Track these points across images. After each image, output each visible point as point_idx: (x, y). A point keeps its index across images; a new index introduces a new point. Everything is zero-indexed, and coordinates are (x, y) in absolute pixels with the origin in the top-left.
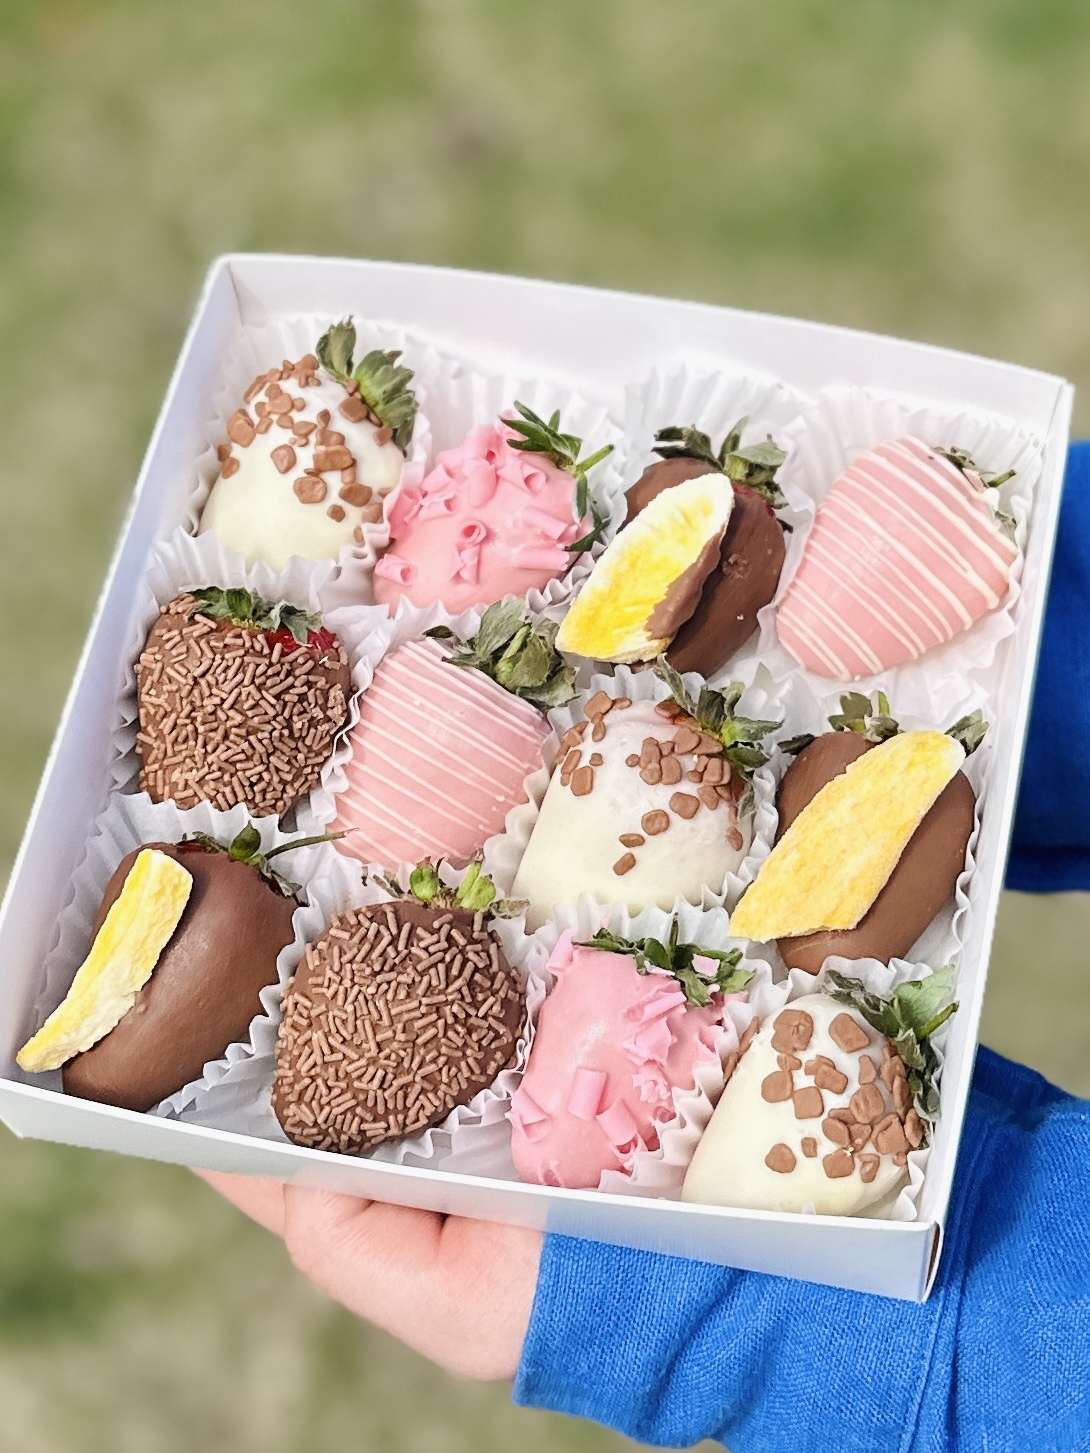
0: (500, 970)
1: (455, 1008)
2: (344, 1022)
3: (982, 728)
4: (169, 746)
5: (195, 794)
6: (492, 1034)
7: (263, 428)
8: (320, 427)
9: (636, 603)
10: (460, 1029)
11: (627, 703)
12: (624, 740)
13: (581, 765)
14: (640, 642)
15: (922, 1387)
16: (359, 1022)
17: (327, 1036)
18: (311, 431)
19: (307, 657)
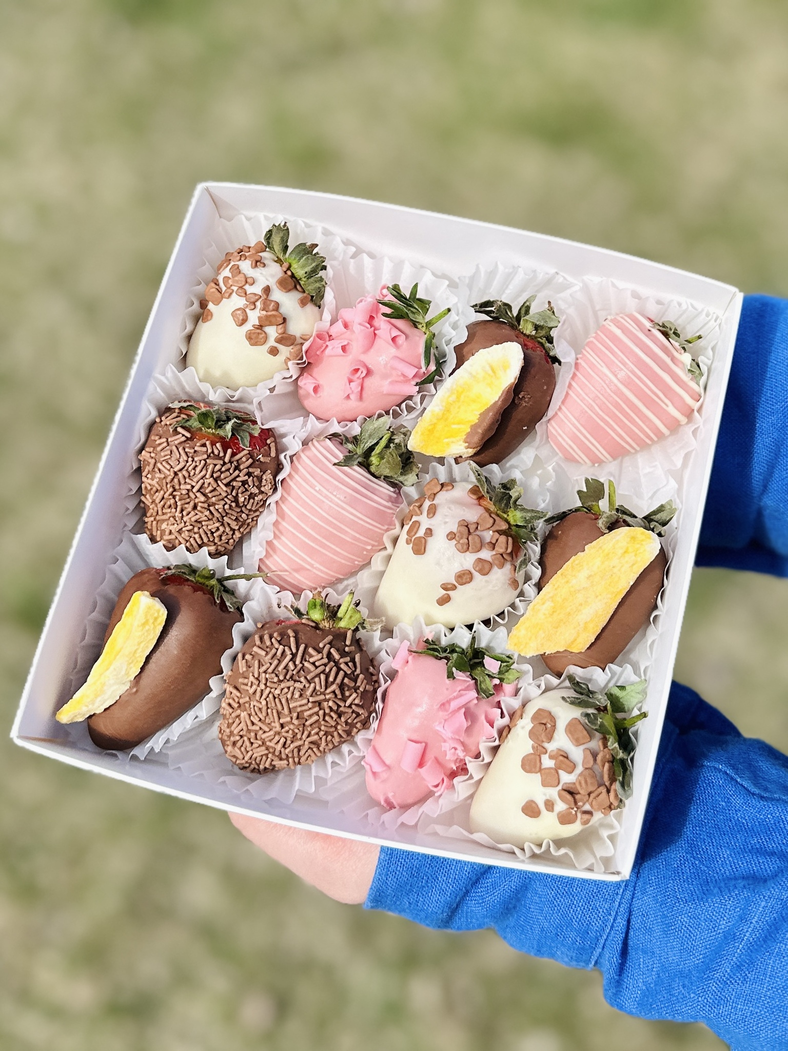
0: (361, 673)
1: (331, 703)
2: (260, 709)
3: (673, 511)
4: (160, 510)
5: (177, 538)
6: (354, 715)
7: (227, 295)
8: (262, 298)
9: (458, 423)
10: (332, 714)
11: (450, 488)
12: (447, 520)
13: (417, 535)
14: (460, 448)
16: (269, 711)
17: (250, 715)
18: (257, 300)
19: (249, 456)
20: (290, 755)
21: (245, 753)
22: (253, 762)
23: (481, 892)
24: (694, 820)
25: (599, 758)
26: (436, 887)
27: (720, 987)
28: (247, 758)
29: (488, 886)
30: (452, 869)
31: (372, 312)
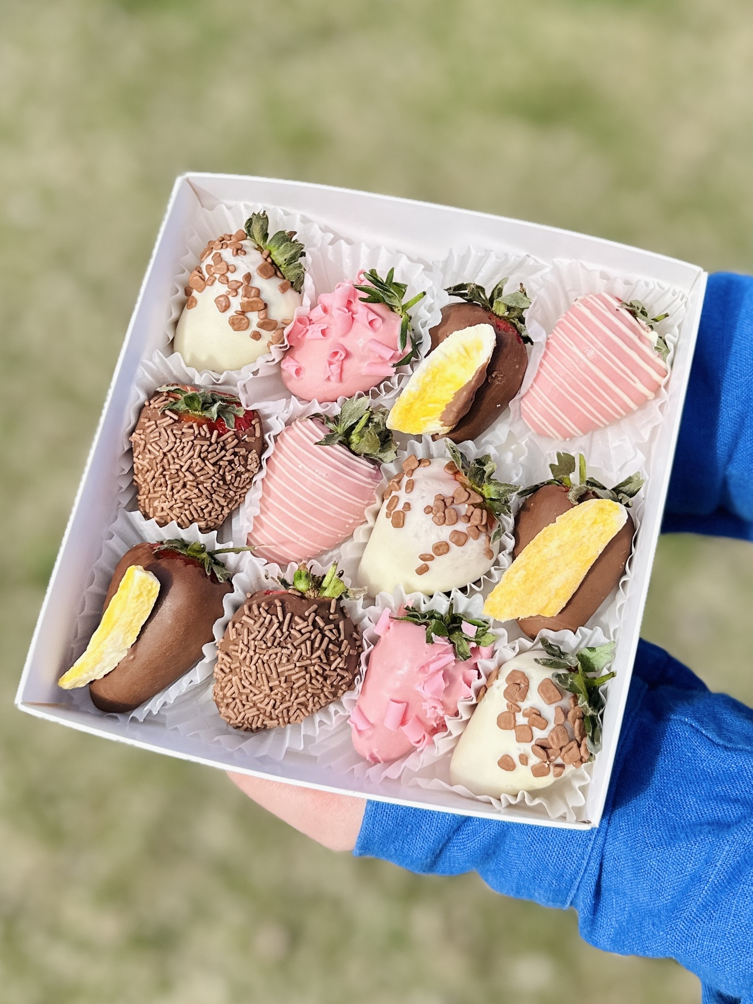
0: (345, 638)
1: (316, 668)
2: (250, 674)
3: (640, 483)
4: (151, 488)
5: (168, 514)
6: (339, 678)
7: (210, 283)
8: (244, 285)
9: (434, 403)
10: (318, 677)
11: (428, 464)
12: (424, 495)
13: (396, 509)
14: (437, 426)
15: (582, 874)
16: (259, 675)
17: (241, 679)
18: (239, 287)
19: (234, 437)
20: (280, 715)
21: (237, 714)
22: (246, 722)
23: (463, 839)
24: (661, 770)
25: (570, 715)
26: (420, 835)
27: (687, 925)
28: (239, 719)
29: (469, 833)
30: (434, 818)
31: (349, 297)
